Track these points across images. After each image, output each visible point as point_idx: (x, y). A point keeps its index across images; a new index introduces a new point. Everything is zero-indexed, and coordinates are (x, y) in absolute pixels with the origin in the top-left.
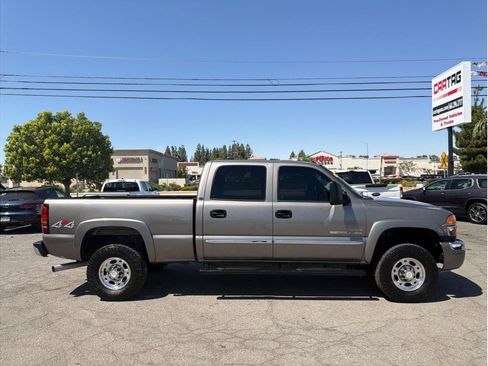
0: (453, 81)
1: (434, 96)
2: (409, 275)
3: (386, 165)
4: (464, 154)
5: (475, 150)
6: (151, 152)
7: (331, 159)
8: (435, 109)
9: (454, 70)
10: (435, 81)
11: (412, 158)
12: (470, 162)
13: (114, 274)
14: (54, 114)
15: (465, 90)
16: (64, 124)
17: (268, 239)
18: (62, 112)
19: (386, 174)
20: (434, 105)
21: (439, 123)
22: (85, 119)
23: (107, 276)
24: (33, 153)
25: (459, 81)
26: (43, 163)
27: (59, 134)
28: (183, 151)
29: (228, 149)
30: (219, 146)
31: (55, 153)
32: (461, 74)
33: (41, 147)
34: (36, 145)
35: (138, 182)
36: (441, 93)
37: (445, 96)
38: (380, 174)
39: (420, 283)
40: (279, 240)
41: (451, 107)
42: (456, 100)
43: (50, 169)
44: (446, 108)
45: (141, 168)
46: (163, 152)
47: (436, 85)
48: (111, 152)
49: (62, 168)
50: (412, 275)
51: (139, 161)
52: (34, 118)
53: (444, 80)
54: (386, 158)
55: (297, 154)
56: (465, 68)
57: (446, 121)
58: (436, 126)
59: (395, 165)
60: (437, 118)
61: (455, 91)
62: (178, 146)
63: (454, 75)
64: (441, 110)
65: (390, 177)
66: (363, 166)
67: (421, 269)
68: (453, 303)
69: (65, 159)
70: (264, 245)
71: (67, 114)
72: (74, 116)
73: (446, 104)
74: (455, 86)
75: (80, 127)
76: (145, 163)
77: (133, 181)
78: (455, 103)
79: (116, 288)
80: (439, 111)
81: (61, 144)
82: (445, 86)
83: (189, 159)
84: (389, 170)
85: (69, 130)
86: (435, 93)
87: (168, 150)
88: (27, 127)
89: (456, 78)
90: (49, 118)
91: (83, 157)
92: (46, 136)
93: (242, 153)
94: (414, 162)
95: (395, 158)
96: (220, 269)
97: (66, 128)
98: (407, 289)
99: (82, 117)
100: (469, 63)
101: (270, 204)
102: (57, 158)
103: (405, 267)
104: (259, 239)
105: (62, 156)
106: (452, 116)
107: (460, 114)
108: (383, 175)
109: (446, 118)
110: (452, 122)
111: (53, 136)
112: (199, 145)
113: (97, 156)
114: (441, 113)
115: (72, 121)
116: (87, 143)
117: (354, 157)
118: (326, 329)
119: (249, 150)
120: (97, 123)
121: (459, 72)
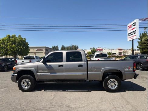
0: (133, 25)
1: (128, 30)
3: (119, 52)
6: (46, 47)
7: (102, 50)
8: (128, 34)
9: (133, 22)
10: (128, 25)
12: (143, 51)
14: (11, 35)
15: (137, 28)
16: (13, 39)
18: (13, 35)
20: (128, 33)
21: (129, 38)
22: (20, 37)
24: (4, 47)
25: (135, 25)
26: (7, 50)
27: (12, 42)
29: (71, 47)
31: (11, 48)
32: (136, 23)
33: (7, 46)
34: (5, 45)
36: (130, 29)
41: (133, 33)
42: (134, 31)
43: (9, 52)
44: (131, 34)
45: (43, 52)
47: (129, 27)
49: (13, 52)
51: (42, 50)
53: (131, 25)
54: (119, 50)
55: (92, 48)
56: (137, 21)
57: (132, 38)
58: (129, 39)
59: (122, 52)
60: (129, 37)
61: (134, 28)
63: (134, 24)
64: (130, 34)
66: (113, 52)
69: (13, 49)
71: (15, 36)
72: (17, 36)
73: (131, 33)
74: (134, 27)
75: (18, 40)
80: (129, 35)
81: (12, 45)
82: (131, 27)
84: (120, 53)
85: (15, 41)
86: (128, 29)
87: (53, 47)
88: (3, 39)
89: (134, 25)
90: (9, 37)
91: (19, 49)
92: (8, 43)
95: (122, 50)
99: (20, 36)
102: (11, 49)
105: (13, 48)
106: (133, 36)
107: (135, 35)
108: (118, 55)
109: (131, 37)
110: (133, 38)
111: (10, 43)
112: (62, 45)
113: (24, 49)
114: (130, 35)
115: (16, 38)
116: (21, 44)
117: (109, 49)
118: (67, 106)
119: (77, 47)
120: (24, 38)
121: (135, 23)
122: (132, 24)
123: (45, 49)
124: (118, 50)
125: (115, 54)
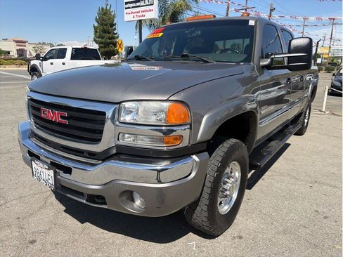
3: (18, 48)
4: (102, 43)
5: (108, 41)
8: (126, 3)
12: (106, 49)
21: (131, 16)
38: (14, 55)
41: (143, 4)
44: (138, 4)
54: (17, 42)
59: (25, 48)
60: (129, 11)
64: (134, 5)
73: (138, 1)
78: (147, 1)
80: (131, 5)
84: (21, 52)
95: (25, 42)
106: (143, 12)
107: (152, 10)
108: (16, 56)
109: (138, 12)
110: (144, 16)
114: (133, 7)
124: (14, 43)
125: (9, 53)
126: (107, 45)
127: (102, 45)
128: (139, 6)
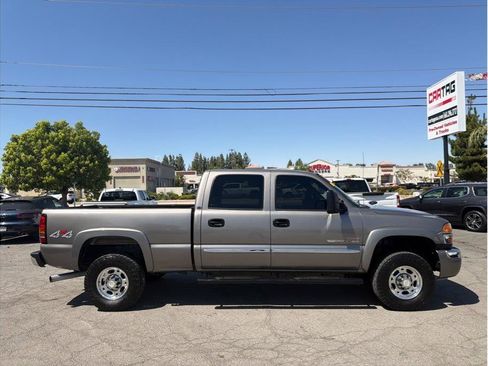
0: (447, 91)
1: (429, 106)
2: (406, 283)
3: (383, 173)
4: (460, 162)
5: (470, 158)
6: (148, 161)
7: (329, 167)
8: (430, 118)
9: (448, 80)
10: (430, 90)
11: (409, 167)
12: (466, 170)
13: (112, 284)
14: (52, 124)
15: (459, 99)
16: (61, 134)
17: (266, 248)
18: (60, 121)
19: (383, 182)
20: (430, 114)
21: (434, 132)
22: (82, 128)
23: (104, 286)
24: (30, 163)
25: (454, 91)
26: (41, 172)
27: (57, 144)
28: (181, 160)
29: (225, 158)
30: (217, 155)
31: (53, 163)
32: (455, 84)
33: (39, 157)
34: (33, 154)
35: (135, 191)
36: (436, 102)
37: (440, 105)
38: (377, 182)
39: (417, 291)
40: (277, 249)
41: (446, 116)
42: (451, 109)
43: (49, 178)
44: (441, 117)
45: (139, 177)
46: (161, 161)
47: (431, 95)
48: (109, 161)
49: (59, 177)
50: (409, 283)
51: (136, 170)
52: (32, 127)
53: (439, 90)
54: (382, 166)
55: (294, 162)
56: (458, 77)
57: (442, 129)
58: (432, 135)
59: (392, 173)
60: (432, 127)
61: (449, 100)
62: (176, 155)
63: (448, 85)
64: (437, 119)
65: (387, 185)
66: (360, 174)
67: (418, 277)
68: (450, 311)
69: (62, 169)
70: (262, 254)
71: (65, 124)
72: (72, 125)
73: (441, 113)
74: (449, 96)
75: (77, 137)
76: (143, 172)
77: (130, 190)
78: (450, 112)
79: (114, 298)
80: (434, 120)
81: (59, 153)
82: (439, 95)
83: (186, 168)
84: (386, 179)
85: (66, 140)
86: (430, 102)
87: (165, 159)
88: (25, 137)
89: (450, 87)
90: (47, 128)
91: (80, 167)
92: (43, 146)
93: (240, 161)
94: (411, 170)
95: (392, 166)
96: (218, 278)
97: (64, 138)
98: (404, 297)
99: (80, 126)
100: (462, 73)
101: (268, 213)
102: (54, 168)
103: (402, 275)
104: (257, 247)
105: (59, 166)
106: (447, 125)
107: (455, 122)
108: (379, 183)
109: (442, 127)
110: (447, 130)
111: (51, 146)
112: (197, 154)
113: (94, 165)
114: (436, 122)
115: (70, 131)
116: (85, 152)
117: (351, 165)
118: (325, 338)
119: (246, 159)
120: (95, 133)
121: (453, 82)
122: (443, 88)
123: (144, 166)
125: (371, 180)
126: (470, 163)
127: (460, 165)
128: (442, 120)
